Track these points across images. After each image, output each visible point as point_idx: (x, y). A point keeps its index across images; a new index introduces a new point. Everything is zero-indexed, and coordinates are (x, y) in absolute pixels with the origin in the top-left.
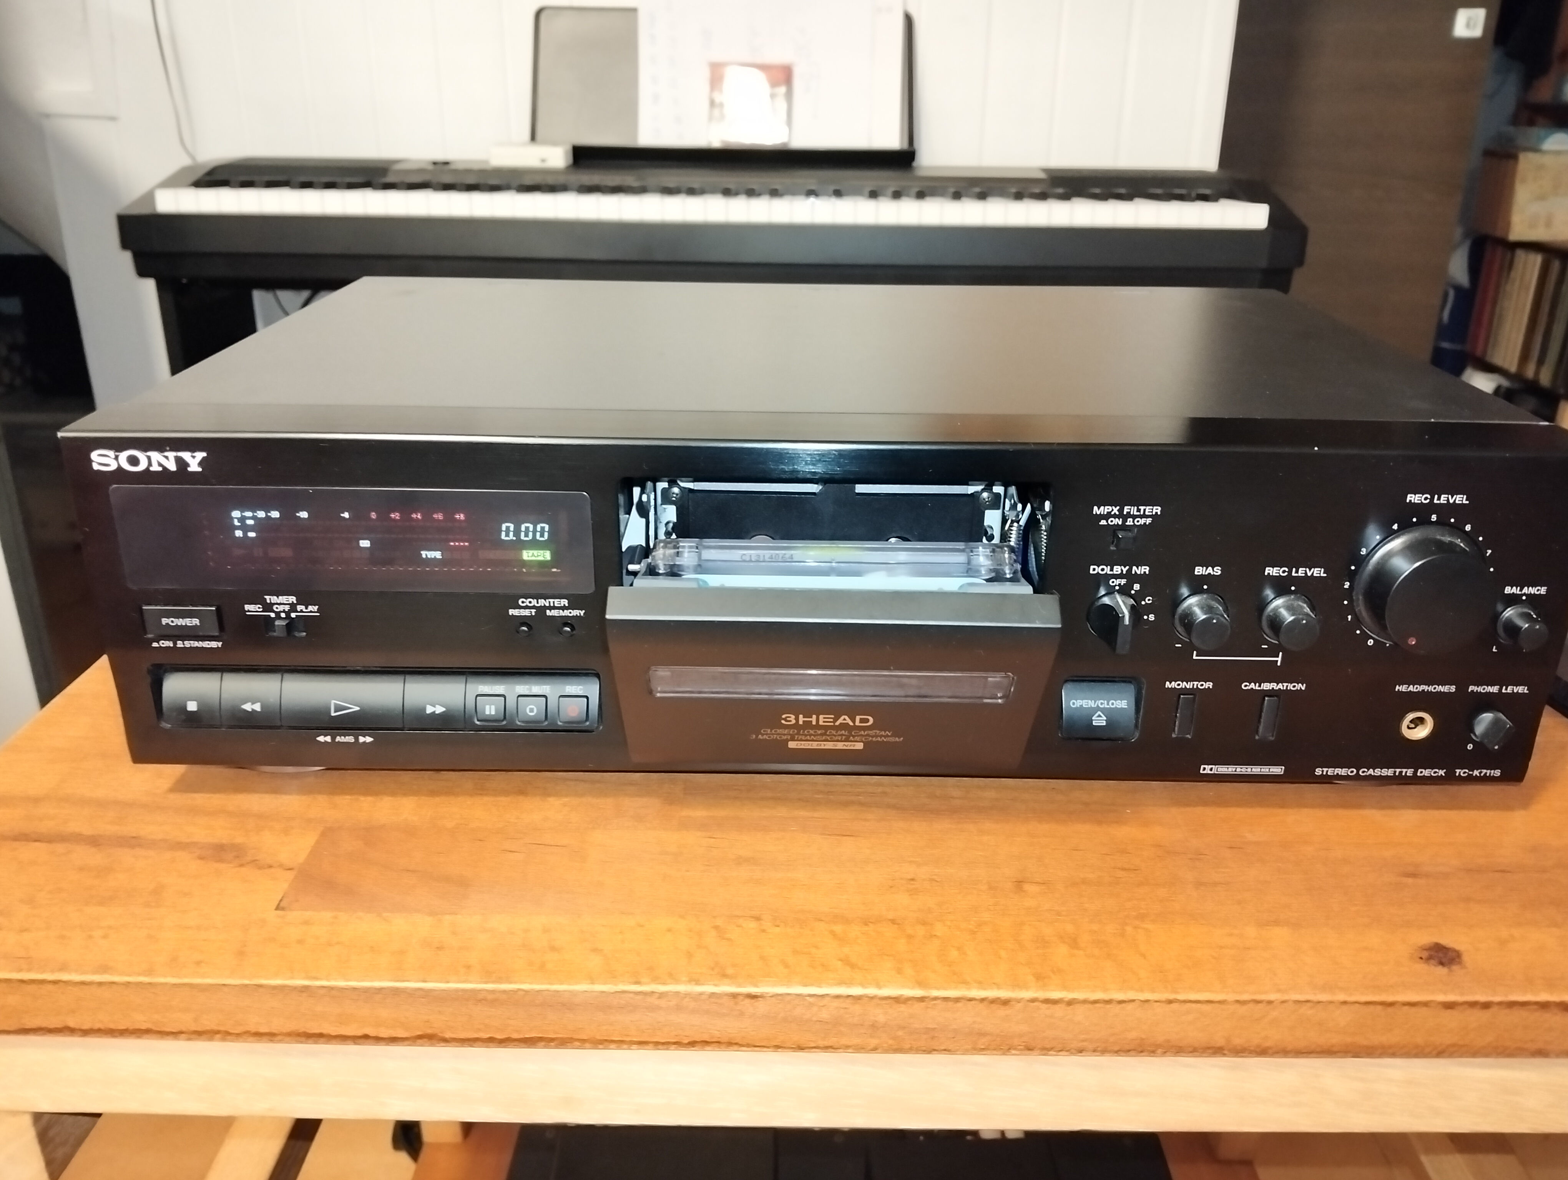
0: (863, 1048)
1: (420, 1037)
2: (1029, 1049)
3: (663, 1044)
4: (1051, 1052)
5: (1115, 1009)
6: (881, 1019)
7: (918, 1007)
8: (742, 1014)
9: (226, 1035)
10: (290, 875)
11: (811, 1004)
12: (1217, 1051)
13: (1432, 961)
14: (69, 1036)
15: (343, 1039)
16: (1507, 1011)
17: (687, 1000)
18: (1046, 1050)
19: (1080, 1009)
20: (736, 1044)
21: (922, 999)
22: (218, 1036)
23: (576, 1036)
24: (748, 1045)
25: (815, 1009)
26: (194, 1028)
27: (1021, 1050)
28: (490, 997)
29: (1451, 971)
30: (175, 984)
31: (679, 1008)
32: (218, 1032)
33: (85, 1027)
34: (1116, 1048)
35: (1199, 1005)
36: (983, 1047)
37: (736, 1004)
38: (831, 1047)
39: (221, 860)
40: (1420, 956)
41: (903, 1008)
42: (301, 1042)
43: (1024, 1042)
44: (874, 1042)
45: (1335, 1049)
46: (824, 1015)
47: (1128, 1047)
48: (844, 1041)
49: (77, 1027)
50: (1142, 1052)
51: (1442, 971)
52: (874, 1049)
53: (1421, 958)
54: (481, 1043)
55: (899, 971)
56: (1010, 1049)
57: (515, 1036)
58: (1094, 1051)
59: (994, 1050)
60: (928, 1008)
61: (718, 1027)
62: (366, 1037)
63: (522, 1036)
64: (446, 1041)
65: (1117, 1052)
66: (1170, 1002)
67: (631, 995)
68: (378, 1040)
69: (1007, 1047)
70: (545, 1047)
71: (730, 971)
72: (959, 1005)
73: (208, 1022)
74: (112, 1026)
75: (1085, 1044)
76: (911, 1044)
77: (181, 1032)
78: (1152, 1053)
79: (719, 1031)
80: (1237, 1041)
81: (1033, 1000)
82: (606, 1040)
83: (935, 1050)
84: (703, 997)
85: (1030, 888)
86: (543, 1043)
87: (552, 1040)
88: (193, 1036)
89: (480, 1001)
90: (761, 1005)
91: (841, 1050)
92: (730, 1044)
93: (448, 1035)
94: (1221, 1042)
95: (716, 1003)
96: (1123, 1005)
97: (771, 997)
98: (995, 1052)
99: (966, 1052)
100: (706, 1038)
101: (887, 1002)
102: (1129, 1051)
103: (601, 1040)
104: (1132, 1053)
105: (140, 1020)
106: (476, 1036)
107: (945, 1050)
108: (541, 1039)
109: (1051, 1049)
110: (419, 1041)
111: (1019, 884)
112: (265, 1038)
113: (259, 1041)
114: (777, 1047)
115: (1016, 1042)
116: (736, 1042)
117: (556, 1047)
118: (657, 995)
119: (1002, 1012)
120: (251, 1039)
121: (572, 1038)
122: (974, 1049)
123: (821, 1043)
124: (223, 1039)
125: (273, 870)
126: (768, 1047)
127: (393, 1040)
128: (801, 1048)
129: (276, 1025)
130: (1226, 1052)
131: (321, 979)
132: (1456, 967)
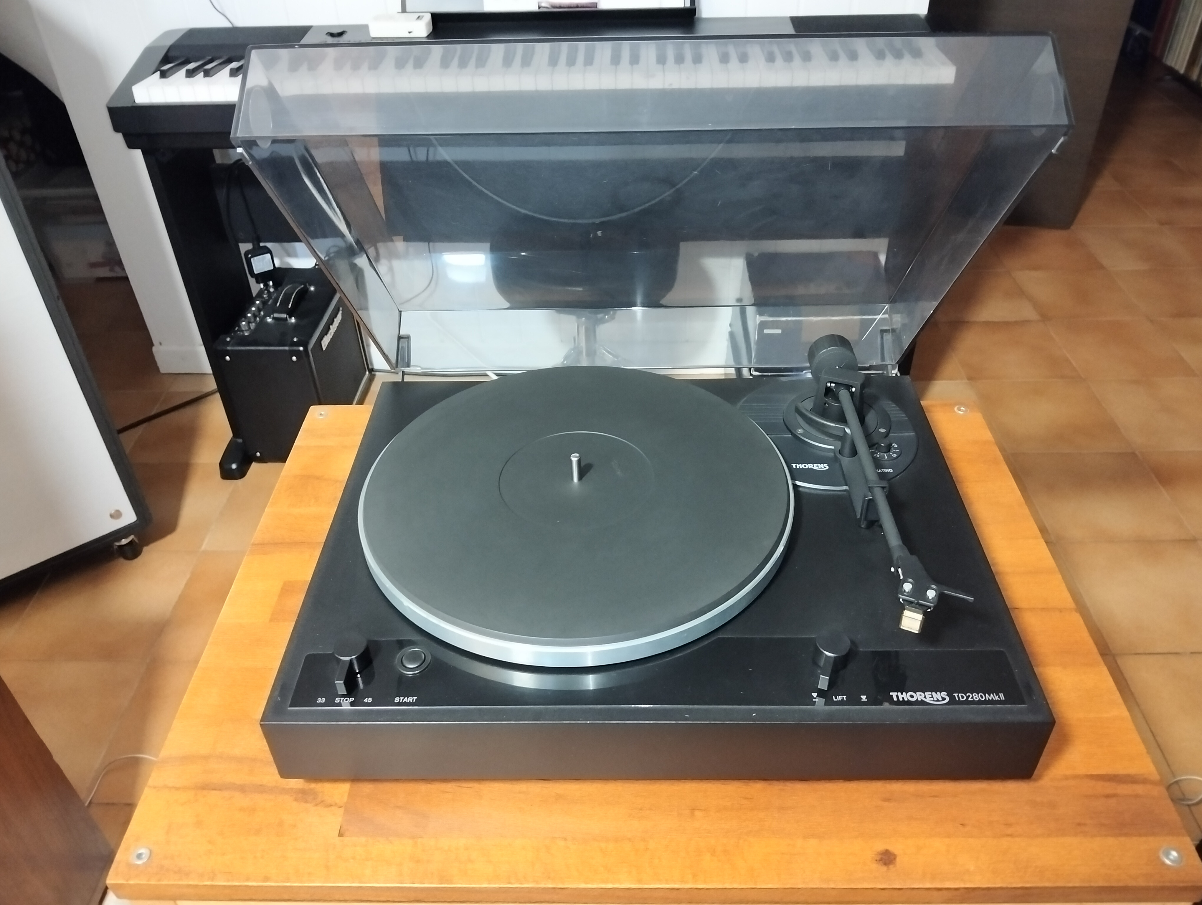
8: (556, 893)
9: (325, 900)
10: (341, 811)
13: (882, 862)
28: (444, 889)
29: (889, 868)
37: (555, 890)
39: (306, 802)
40: (876, 858)
51: (884, 868)
53: (876, 860)
71: (551, 873)
72: (656, 890)
74: (273, 898)
81: (691, 889)
85: (698, 813)
93: (426, 900)
95: (546, 890)
101: (625, 890)
111: (693, 810)
125: (333, 808)
131: (366, 883)
132: (891, 866)
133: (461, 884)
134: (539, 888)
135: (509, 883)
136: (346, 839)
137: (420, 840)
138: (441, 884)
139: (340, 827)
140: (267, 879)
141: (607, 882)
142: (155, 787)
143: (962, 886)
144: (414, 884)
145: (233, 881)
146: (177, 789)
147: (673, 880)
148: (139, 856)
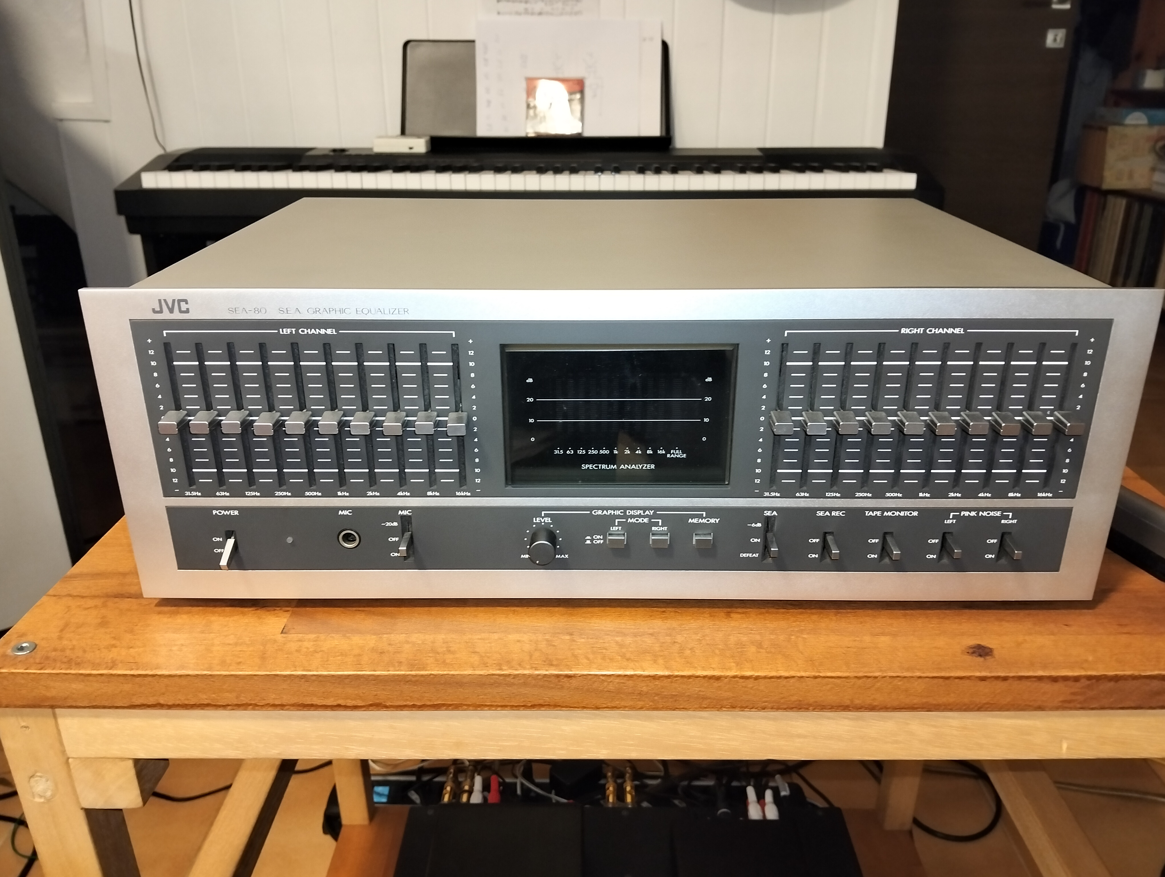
0: (634, 708)
1: (371, 705)
2: (734, 708)
3: (516, 706)
4: (746, 709)
5: (784, 682)
6: (645, 689)
7: (666, 682)
8: (562, 687)
9: (255, 706)
11: (603, 680)
12: (846, 708)
13: (974, 654)
14: (160, 709)
15: (325, 707)
16: (1018, 682)
17: (530, 679)
18: (743, 708)
19: (763, 681)
20: (559, 706)
21: (668, 677)
22: (251, 707)
23: (463, 703)
24: (566, 707)
25: (606, 684)
26: (236, 702)
27: (728, 708)
28: (413, 679)
29: (985, 659)
30: (225, 675)
31: (525, 684)
32: (251, 705)
33: (170, 703)
34: (785, 707)
35: (833, 680)
36: (705, 706)
37: (559, 681)
38: (615, 707)
40: (967, 651)
41: (657, 682)
42: (300, 710)
43: (730, 703)
44: (641, 704)
45: (916, 706)
46: (611, 687)
47: (792, 706)
48: (623, 703)
49: (165, 703)
50: (800, 709)
51: (980, 660)
52: (641, 708)
53: (968, 653)
54: (407, 708)
55: (655, 661)
56: (721, 707)
57: (429, 703)
58: (772, 708)
59: (712, 708)
60: (672, 682)
61: (547, 695)
62: (338, 707)
63: (432, 703)
64: (387, 707)
65: (785, 709)
66: (816, 677)
67: (497, 677)
68: (346, 707)
69: (719, 707)
70: (446, 710)
71: (555, 663)
72: (691, 680)
73: (244, 700)
74: (187, 702)
75: (766, 704)
76: (663, 705)
77: (228, 705)
78: (807, 709)
79: (549, 698)
80: (857, 702)
81: (735, 677)
82: (482, 705)
83: (677, 708)
84: (540, 677)
86: (445, 708)
87: (450, 705)
88: (235, 708)
89: (407, 682)
90: (574, 682)
91: (621, 709)
92: (556, 706)
93: (388, 704)
94: (848, 702)
95: (548, 681)
96: (788, 680)
97: (579, 676)
98: (713, 709)
99: (695, 709)
100: (541, 702)
101: (648, 679)
102: (793, 708)
103: (479, 705)
104: (794, 709)
105: (204, 698)
106: (405, 703)
107: (683, 708)
108: (444, 705)
109: (746, 707)
110: (371, 708)
112: (279, 708)
113: (274, 710)
114: (584, 708)
115: (725, 703)
116: (559, 704)
117: (452, 710)
118: (512, 677)
119: (716, 684)
120: (270, 708)
121: (462, 704)
122: (701, 708)
123: (609, 704)
124: (253, 709)
126: (578, 708)
127: (355, 708)
128: (597, 708)
129: (286, 699)
130: (851, 709)
131: (313, 671)
132: (988, 657)
133: (438, 671)
134: (538, 675)
135: (500, 670)
136: (292, 636)
137: (385, 636)
138: (411, 671)
139: (285, 626)
140: (182, 667)
141: (625, 668)
142: (55, 596)
143: (1083, 673)
144: (376, 671)
145: (137, 669)
146: (83, 597)
147: (711, 667)
148: (22, 649)
